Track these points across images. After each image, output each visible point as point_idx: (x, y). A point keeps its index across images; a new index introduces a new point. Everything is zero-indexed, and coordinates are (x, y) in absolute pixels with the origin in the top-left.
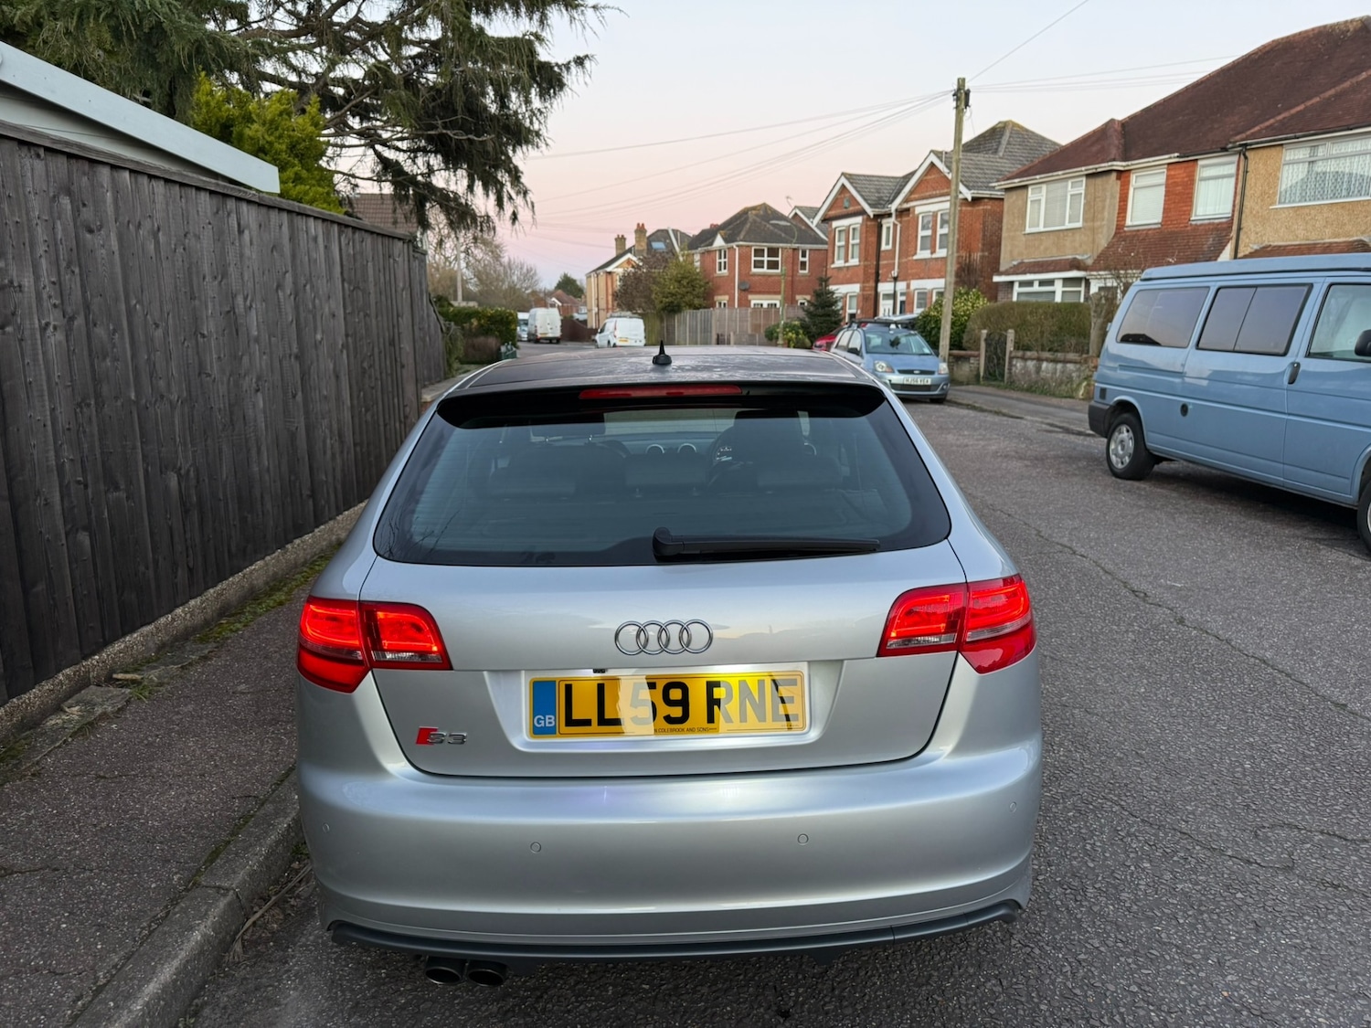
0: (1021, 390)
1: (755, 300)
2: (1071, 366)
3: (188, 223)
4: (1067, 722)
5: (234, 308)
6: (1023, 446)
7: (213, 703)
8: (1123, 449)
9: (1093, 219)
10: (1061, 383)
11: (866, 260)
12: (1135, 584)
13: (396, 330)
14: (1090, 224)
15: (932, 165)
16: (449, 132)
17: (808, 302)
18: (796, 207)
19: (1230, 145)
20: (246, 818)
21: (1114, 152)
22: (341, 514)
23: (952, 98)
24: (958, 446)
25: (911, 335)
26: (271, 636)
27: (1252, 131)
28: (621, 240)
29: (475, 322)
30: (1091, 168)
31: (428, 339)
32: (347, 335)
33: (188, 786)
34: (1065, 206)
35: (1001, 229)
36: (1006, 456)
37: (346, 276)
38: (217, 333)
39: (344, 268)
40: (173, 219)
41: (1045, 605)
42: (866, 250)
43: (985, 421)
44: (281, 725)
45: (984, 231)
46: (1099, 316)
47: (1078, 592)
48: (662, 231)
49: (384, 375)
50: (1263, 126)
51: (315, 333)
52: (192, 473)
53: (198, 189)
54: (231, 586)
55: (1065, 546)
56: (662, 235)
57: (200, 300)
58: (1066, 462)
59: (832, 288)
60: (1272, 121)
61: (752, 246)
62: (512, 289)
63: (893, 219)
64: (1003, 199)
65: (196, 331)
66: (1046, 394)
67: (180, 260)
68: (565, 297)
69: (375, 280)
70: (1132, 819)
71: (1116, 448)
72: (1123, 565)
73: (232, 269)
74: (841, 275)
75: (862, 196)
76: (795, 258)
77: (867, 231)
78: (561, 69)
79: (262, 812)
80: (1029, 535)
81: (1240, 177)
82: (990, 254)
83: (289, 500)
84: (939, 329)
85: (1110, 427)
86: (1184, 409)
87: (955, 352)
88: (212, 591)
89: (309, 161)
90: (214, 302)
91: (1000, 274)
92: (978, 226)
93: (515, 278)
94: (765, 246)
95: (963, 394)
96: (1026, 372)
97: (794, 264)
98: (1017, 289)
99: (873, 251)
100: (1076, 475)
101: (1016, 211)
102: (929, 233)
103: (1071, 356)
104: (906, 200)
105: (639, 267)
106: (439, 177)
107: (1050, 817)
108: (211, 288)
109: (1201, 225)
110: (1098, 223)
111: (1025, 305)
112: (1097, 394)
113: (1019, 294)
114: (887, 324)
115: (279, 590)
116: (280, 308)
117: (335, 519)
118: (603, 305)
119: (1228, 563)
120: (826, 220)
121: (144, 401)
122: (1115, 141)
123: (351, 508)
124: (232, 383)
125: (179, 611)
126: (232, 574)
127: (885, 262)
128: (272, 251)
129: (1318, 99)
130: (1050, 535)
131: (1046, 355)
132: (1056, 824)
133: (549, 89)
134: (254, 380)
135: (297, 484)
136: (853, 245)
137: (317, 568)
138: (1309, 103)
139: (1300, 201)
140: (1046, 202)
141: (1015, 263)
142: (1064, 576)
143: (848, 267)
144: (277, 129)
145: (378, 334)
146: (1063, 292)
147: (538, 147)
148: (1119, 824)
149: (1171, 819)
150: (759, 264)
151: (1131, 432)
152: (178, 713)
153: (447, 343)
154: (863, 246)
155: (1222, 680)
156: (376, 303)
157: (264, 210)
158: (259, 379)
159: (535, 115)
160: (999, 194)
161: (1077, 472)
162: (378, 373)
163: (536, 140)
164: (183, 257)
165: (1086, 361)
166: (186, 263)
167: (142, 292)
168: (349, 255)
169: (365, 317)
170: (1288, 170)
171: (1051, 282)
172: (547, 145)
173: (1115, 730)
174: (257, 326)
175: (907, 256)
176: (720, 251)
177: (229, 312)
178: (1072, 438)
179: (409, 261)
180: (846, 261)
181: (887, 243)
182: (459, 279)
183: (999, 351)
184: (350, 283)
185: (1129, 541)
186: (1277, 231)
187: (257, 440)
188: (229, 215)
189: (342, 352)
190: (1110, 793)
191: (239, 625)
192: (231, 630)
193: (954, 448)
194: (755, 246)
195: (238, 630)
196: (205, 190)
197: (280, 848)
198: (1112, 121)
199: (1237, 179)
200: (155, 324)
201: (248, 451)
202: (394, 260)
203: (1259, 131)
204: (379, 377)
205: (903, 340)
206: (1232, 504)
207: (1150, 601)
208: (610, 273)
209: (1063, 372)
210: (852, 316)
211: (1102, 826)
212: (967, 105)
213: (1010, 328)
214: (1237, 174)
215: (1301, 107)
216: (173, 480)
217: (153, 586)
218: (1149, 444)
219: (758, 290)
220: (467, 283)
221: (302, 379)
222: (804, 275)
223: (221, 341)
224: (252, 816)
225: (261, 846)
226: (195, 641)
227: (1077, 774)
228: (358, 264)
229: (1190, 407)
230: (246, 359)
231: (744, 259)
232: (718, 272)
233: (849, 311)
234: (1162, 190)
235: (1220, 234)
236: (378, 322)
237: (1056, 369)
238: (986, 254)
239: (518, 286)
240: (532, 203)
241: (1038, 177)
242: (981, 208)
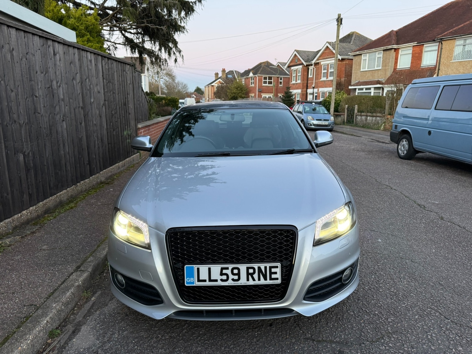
0: (360, 127)
1: (263, 95)
2: (378, 118)
3: (28, 48)
4: (404, 266)
5: (52, 86)
6: (364, 147)
7: (30, 255)
8: (403, 148)
9: (386, 66)
10: (375, 124)
11: (303, 81)
12: (419, 202)
13: (127, 100)
14: (384, 68)
15: (327, 47)
16: (149, 25)
17: (283, 96)
18: (278, 62)
19: (436, 39)
20: (27, 318)
21: (393, 42)
22: (102, 171)
23: (336, 21)
24: (340, 147)
25: (320, 106)
26: (64, 223)
27: (444, 34)
28: (217, 74)
29: (164, 101)
30: (385, 48)
31: (141, 104)
32: (105, 100)
33: (5, 299)
34: (375, 61)
35: (352, 70)
36: (358, 150)
37: (105, 77)
38: (43, 96)
39: (104, 74)
40: (21, 46)
41: (384, 211)
42: (303, 78)
43: (348, 138)
44: (57, 266)
45: (345, 71)
46: (389, 100)
47: (397, 205)
48: (231, 71)
49: (121, 117)
50: (448, 32)
51: (91, 99)
52: (30, 154)
53: (33, 34)
54: (50, 201)
55: (388, 186)
56: (231, 72)
57: (35, 82)
58: (381, 153)
59: (291, 91)
60: (451, 30)
61: (262, 76)
62: (179, 91)
63: (313, 66)
64: (353, 59)
65: (33, 94)
66: (369, 128)
67: (24, 63)
68: (197, 95)
69: (117, 80)
70: (446, 320)
71: (401, 148)
72: (412, 193)
73: (50, 70)
74: (294, 86)
75: (302, 58)
76: (278, 81)
77: (304, 71)
78: (193, 4)
79: (36, 314)
80: (373, 181)
81: (440, 51)
82: (347, 79)
83: (78, 165)
84: (330, 105)
85: (398, 140)
86: (430, 133)
87: (336, 113)
88: (41, 203)
89: (93, 34)
90: (41, 83)
91: (351, 86)
92: (343, 69)
93: (180, 88)
94: (267, 76)
95: (339, 128)
96: (362, 120)
97: (278, 83)
98: (357, 91)
99: (306, 78)
100: (385, 158)
101: (357, 63)
102: (326, 71)
103: (378, 114)
104: (318, 60)
105: (223, 83)
106: (146, 44)
107: (407, 319)
108: (40, 77)
109: (425, 68)
110: (387, 67)
111: (361, 96)
112: (394, 127)
113: (358, 93)
114: (311, 102)
115: (72, 202)
116: (74, 88)
117: (99, 173)
118: (210, 97)
119: (454, 193)
120: (289, 67)
121: (6, 123)
122: (394, 38)
123: (106, 168)
124: (51, 117)
125: (24, 212)
126: (51, 196)
127: (310, 82)
128: (70, 64)
129: (468, 22)
130: (381, 181)
131: (369, 114)
132: (411, 323)
133: (189, 12)
134: (62, 116)
135: (82, 159)
136: (299, 76)
137: (90, 193)
138: (465, 24)
139: (461, 59)
140: (368, 61)
141: (357, 82)
142: (389, 198)
143: (297, 84)
144: (80, 21)
145: (119, 101)
146: (374, 92)
147: (184, 33)
148: (441, 324)
149: (465, 321)
150: (265, 83)
151: (407, 142)
152: (13, 260)
153: (149, 106)
154: (302, 76)
155: (467, 246)
156: (118, 88)
157: (66, 47)
158: (64, 116)
159: (182, 19)
160: (351, 57)
161: (385, 157)
162: (119, 116)
163: (183, 30)
164: (26, 63)
165: (384, 116)
166: (27, 65)
167: (4, 76)
168: (106, 69)
169: (113, 93)
170: (457, 48)
171: (370, 89)
172: (187, 32)
173: (427, 271)
174: (63, 94)
175: (318, 79)
176: (251, 78)
177: (49, 87)
178: (381, 144)
179: (132, 73)
180: (296, 81)
181: (311, 75)
182: (160, 87)
183: (352, 113)
184: (106, 80)
185: (412, 184)
186: (452, 70)
187: (63, 141)
188: (49, 47)
189: (103, 107)
190: (432, 305)
191: (51, 218)
192: (48, 220)
193: (338, 147)
194: (264, 76)
195: (51, 220)
196: (37, 35)
197: (41, 334)
198: (392, 31)
199: (438, 51)
200: (11, 90)
201: (59, 145)
202: (126, 72)
203: (447, 34)
204: (119, 117)
205: (317, 109)
206: (448, 169)
207: (427, 209)
208: (213, 86)
209: (375, 120)
210: (298, 101)
211: (433, 324)
212: (341, 24)
213: (356, 104)
214: (438, 50)
215: (462, 25)
216: (21, 157)
217: (11, 202)
218: (414, 146)
219: (265, 92)
220: (163, 89)
221: (84, 117)
222: (281, 87)
223: (45, 99)
224: (31, 316)
225: (30, 335)
226: (31, 225)
227: (415, 294)
228: (110, 73)
229: (432, 132)
230: (57, 108)
231: (260, 80)
232: (251, 85)
233: (297, 99)
234: (411, 56)
235: (431, 71)
236: (118, 96)
237: (373, 119)
238: (346, 79)
239: (181, 91)
240: (183, 56)
241: (365, 51)
242: (344, 62)
